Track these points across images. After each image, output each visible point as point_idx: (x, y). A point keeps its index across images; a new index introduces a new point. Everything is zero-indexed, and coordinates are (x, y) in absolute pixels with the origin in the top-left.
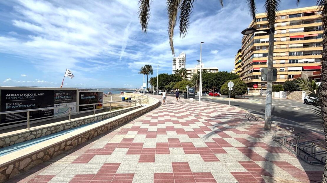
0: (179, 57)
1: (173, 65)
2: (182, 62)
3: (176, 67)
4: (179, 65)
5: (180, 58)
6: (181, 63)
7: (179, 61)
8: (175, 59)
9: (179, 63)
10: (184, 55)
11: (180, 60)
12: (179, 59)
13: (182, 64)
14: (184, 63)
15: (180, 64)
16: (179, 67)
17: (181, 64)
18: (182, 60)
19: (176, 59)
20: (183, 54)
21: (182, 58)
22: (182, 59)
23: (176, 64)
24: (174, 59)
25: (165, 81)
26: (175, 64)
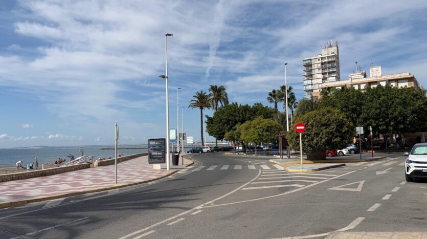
0: (320, 56)
1: (306, 78)
2: (329, 68)
3: (314, 82)
5: (322, 58)
6: (327, 71)
7: (320, 65)
8: (309, 61)
9: (321, 71)
10: (334, 49)
11: (322, 64)
12: (320, 61)
13: (330, 73)
14: (335, 70)
15: (323, 74)
16: (321, 81)
17: (326, 73)
18: (329, 63)
19: (313, 62)
20: (331, 46)
21: (329, 57)
22: (326, 60)
23: (312, 75)
24: (307, 62)
25: (225, 123)
26: (310, 76)
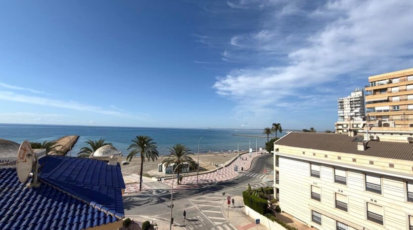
1: (340, 110)
2: (355, 104)
3: (345, 112)
4: (350, 109)
5: (350, 99)
6: (354, 106)
7: (349, 103)
8: (342, 100)
9: (349, 106)
11: (351, 102)
13: (356, 107)
14: (359, 106)
15: (351, 107)
16: (349, 111)
18: (355, 101)
19: (344, 100)
20: (358, 91)
21: (355, 98)
22: (354, 100)
23: (343, 108)
24: (340, 100)
26: (342, 108)
